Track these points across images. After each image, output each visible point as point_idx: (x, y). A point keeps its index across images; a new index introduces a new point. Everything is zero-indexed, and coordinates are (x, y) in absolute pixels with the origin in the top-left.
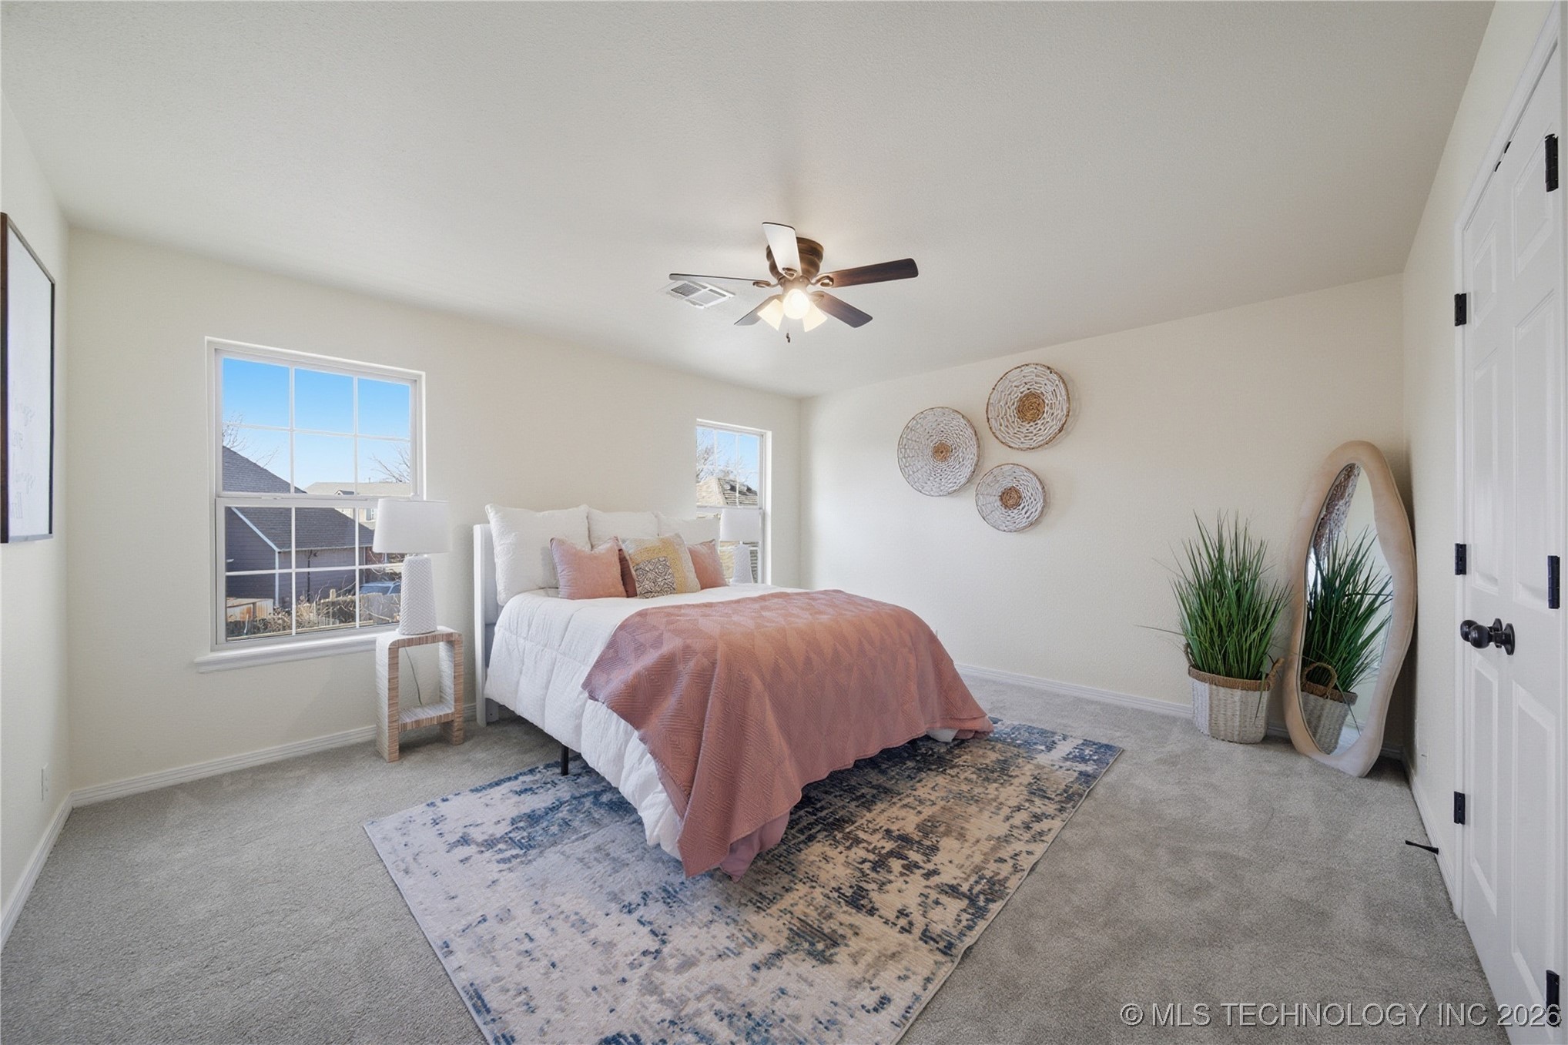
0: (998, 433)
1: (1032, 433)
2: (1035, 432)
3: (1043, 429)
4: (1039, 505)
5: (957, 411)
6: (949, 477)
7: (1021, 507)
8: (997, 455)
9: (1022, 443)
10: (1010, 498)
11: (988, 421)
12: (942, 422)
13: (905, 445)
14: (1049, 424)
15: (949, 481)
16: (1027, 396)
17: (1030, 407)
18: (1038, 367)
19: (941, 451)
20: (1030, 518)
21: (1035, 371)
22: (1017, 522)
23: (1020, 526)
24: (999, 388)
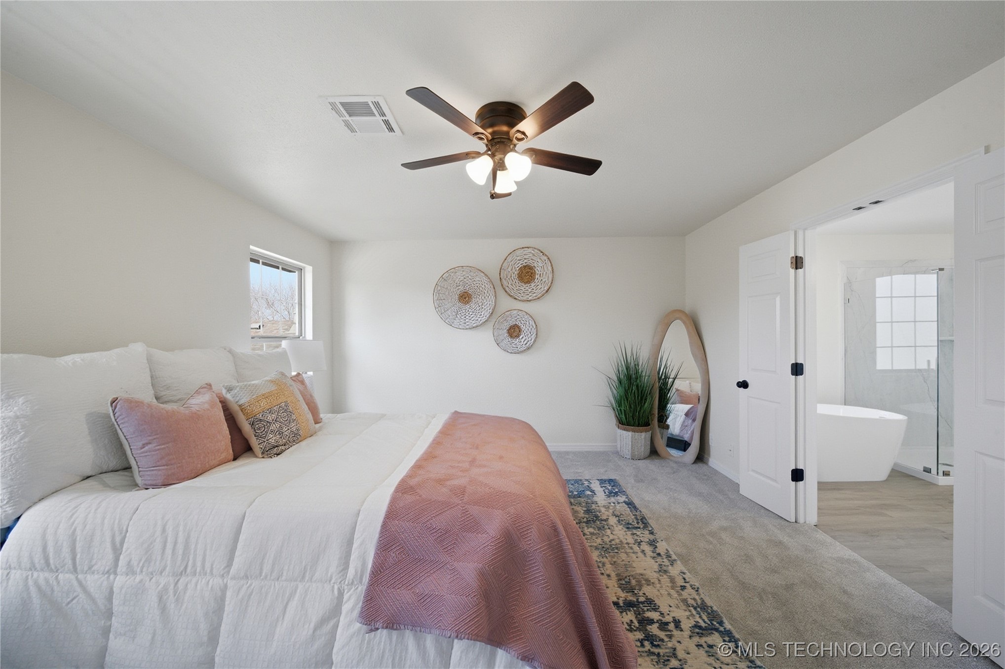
0: (507, 289)
1: (527, 290)
2: (530, 290)
3: (535, 289)
4: (533, 337)
5: (480, 270)
6: (472, 316)
7: (521, 337)
8: (506, 303)
9: (522, 297)
10: (514, 331)
11: (501, 281)
12: (468, 277)
13: (439, 291)
14: (538, 286)
15: (473, 319)
16: (525, 267)
17: (527, 274)
18: (536, 251)
19: (465, 298)
20: (527, 345)
21: (533, 252)
22: (519, 347)
23: (522, 349)
24: (509, 259)
